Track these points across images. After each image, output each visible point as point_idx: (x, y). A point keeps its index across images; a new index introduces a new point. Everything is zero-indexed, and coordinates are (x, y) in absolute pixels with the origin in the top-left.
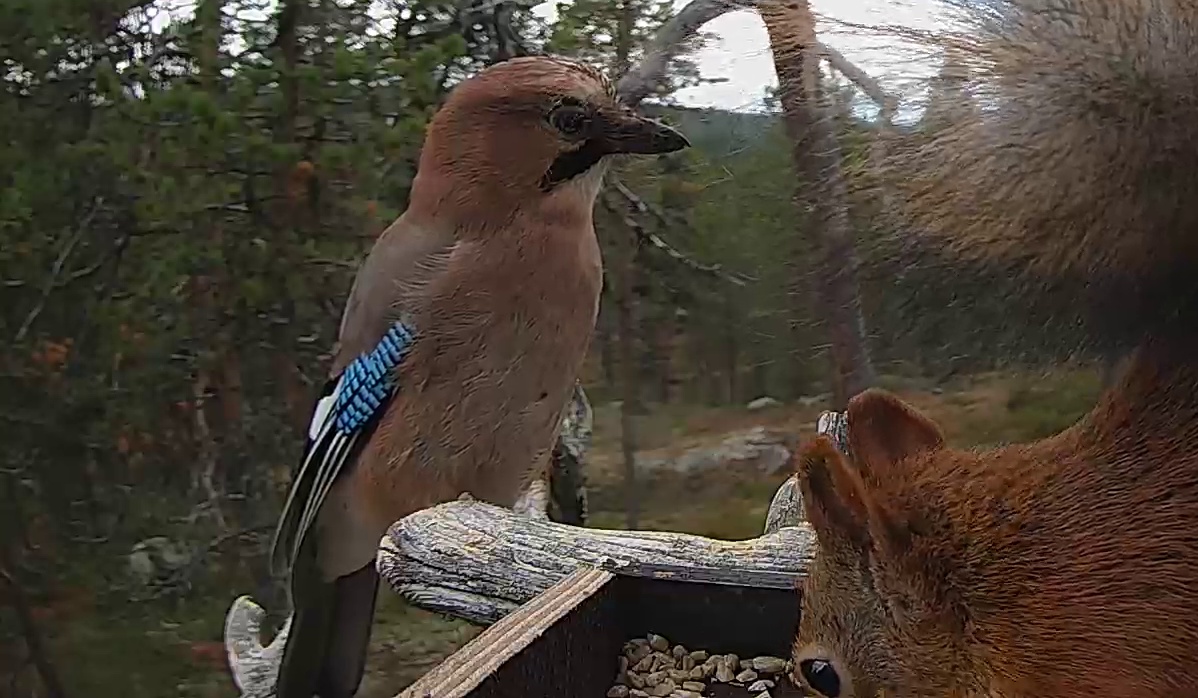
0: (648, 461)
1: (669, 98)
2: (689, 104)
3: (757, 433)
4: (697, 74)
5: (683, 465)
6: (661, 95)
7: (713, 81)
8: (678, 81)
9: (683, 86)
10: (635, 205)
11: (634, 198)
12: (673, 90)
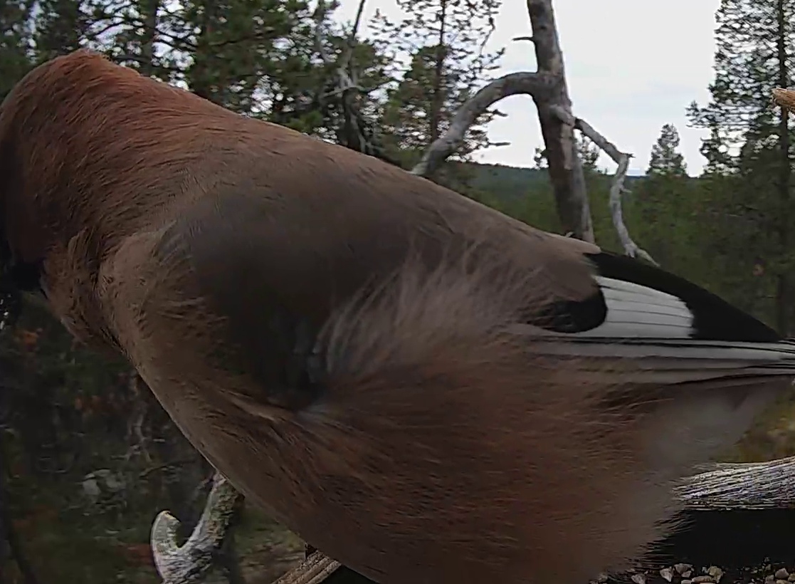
1: (467, 156)
2: (481, 162)
4: (487, 139)
6: (461, 154)
7: (498, 145)
8: (474, 144)
9: (477, 148)
12: (470, 151)
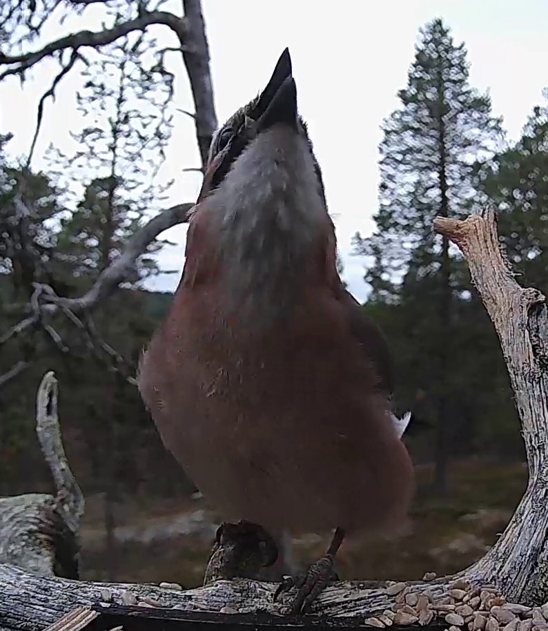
0: (123, 534)
1: (139, 283)
2: (152, 289)
3: (198, 515)
4: (156, 267)
5: (147, 537)
6: (132, 283)
7: (168, 272)
8: (144, 272)
9: (148, 275)
10: (114, 358)
11: (115, 353)
12: (140, 278)
